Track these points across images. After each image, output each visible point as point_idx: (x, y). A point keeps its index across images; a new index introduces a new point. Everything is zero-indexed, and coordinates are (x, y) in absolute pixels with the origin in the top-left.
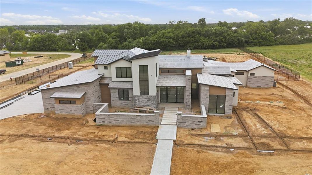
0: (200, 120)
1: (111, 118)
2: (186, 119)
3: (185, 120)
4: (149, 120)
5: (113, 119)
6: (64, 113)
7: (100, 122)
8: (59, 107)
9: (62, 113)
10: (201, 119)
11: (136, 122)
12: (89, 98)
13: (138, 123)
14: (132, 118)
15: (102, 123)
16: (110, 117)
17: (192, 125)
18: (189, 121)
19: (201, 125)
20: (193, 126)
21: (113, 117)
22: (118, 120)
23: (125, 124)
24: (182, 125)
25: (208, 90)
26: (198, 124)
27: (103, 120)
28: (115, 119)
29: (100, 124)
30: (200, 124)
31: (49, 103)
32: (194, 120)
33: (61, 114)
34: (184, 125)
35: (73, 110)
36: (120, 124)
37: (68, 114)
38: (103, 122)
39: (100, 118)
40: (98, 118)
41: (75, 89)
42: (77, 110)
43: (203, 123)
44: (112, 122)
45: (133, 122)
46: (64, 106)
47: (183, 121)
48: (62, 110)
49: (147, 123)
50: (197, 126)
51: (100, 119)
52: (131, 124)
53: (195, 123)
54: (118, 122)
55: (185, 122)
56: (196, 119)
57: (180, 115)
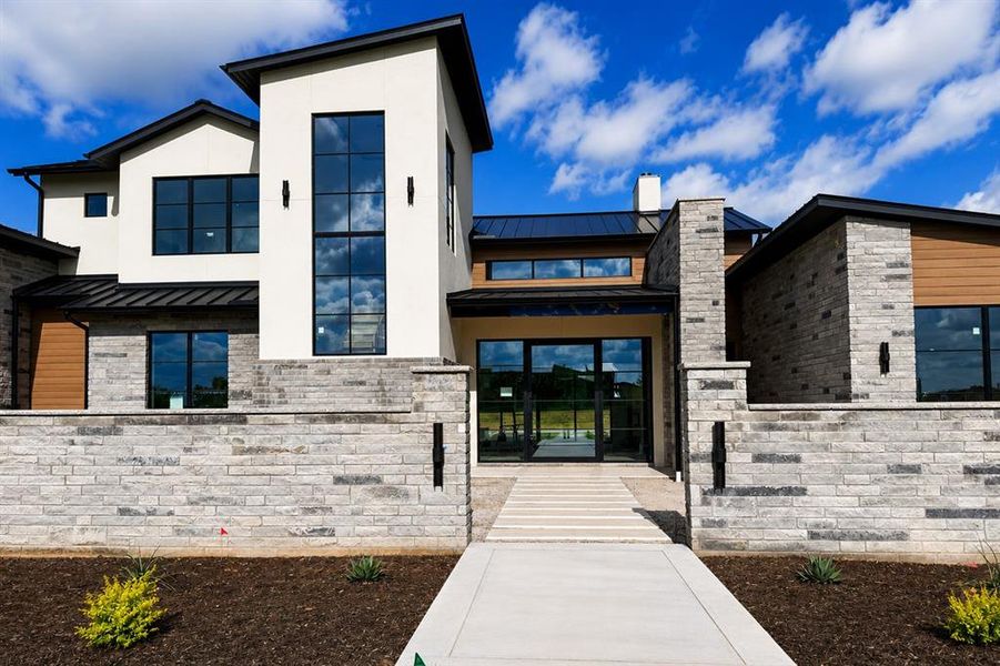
3: (797, 459)
17: (888, 517)
18: (842, 470)
23: (53, 537)
26: (973, 513)
32: (908, 460)
49: (316, 520)
50: (958, 528)
55: (794, 483)
56: (937, 445)
57: (726, 393)
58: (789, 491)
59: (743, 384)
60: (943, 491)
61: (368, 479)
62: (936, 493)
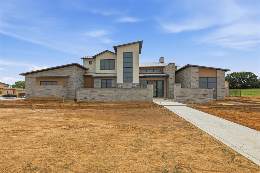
0: (205, 93)
1: (94, 94)
2: (188, 92)
3: (186, 93)
4: (140, 95)
5: (96, 95)
6: (43, 96)
7: (81, 98)
8: (38, 89)
9: (42, 95)
10: (206, 91)
11: (124, 98)
12: (72, 82)
13: (127, 99)
14: (120, 92)
15: (84, 100)
16: (93, 92)
17: (194, 99)
18: (190, 94)
19: (207, 99)
20: (195, 101)
21: (97, 92)
22: (103, 96)
23: (111, 100)
24: (182, 100)
25: (197, 72)
26: (203, 98)
27: (85, 96)
28: (99, 95)
29: (81, 101)
30: (205, 97)
31: (31, 89)
32: (197, 93)
33: (40, 96)
34: (185, 99)
35: (53, 92)
36: (105, 101)
37: (47, 96)
38: (85, 98)
39: (82, 93)
40: (79, 94)
41: (59, 72)
42: (58, 91)
43: (208, 96)
44: (95, 99)
45: (120, 97)
46: (44, 87)
47: (183, 94)
48: (41, 92)
49: (137, 99)
50: (201, 100)
51: (81, 95)
52: (118, 100)
53: (198, 96)
54: (103, 97)
55: (186, 95)
56: (199, 92)
57: (179, 87)
58: (184, 96)
59: (181, 86)
60: (200, 96)
61: (143, 95)
62: (199, 96)
